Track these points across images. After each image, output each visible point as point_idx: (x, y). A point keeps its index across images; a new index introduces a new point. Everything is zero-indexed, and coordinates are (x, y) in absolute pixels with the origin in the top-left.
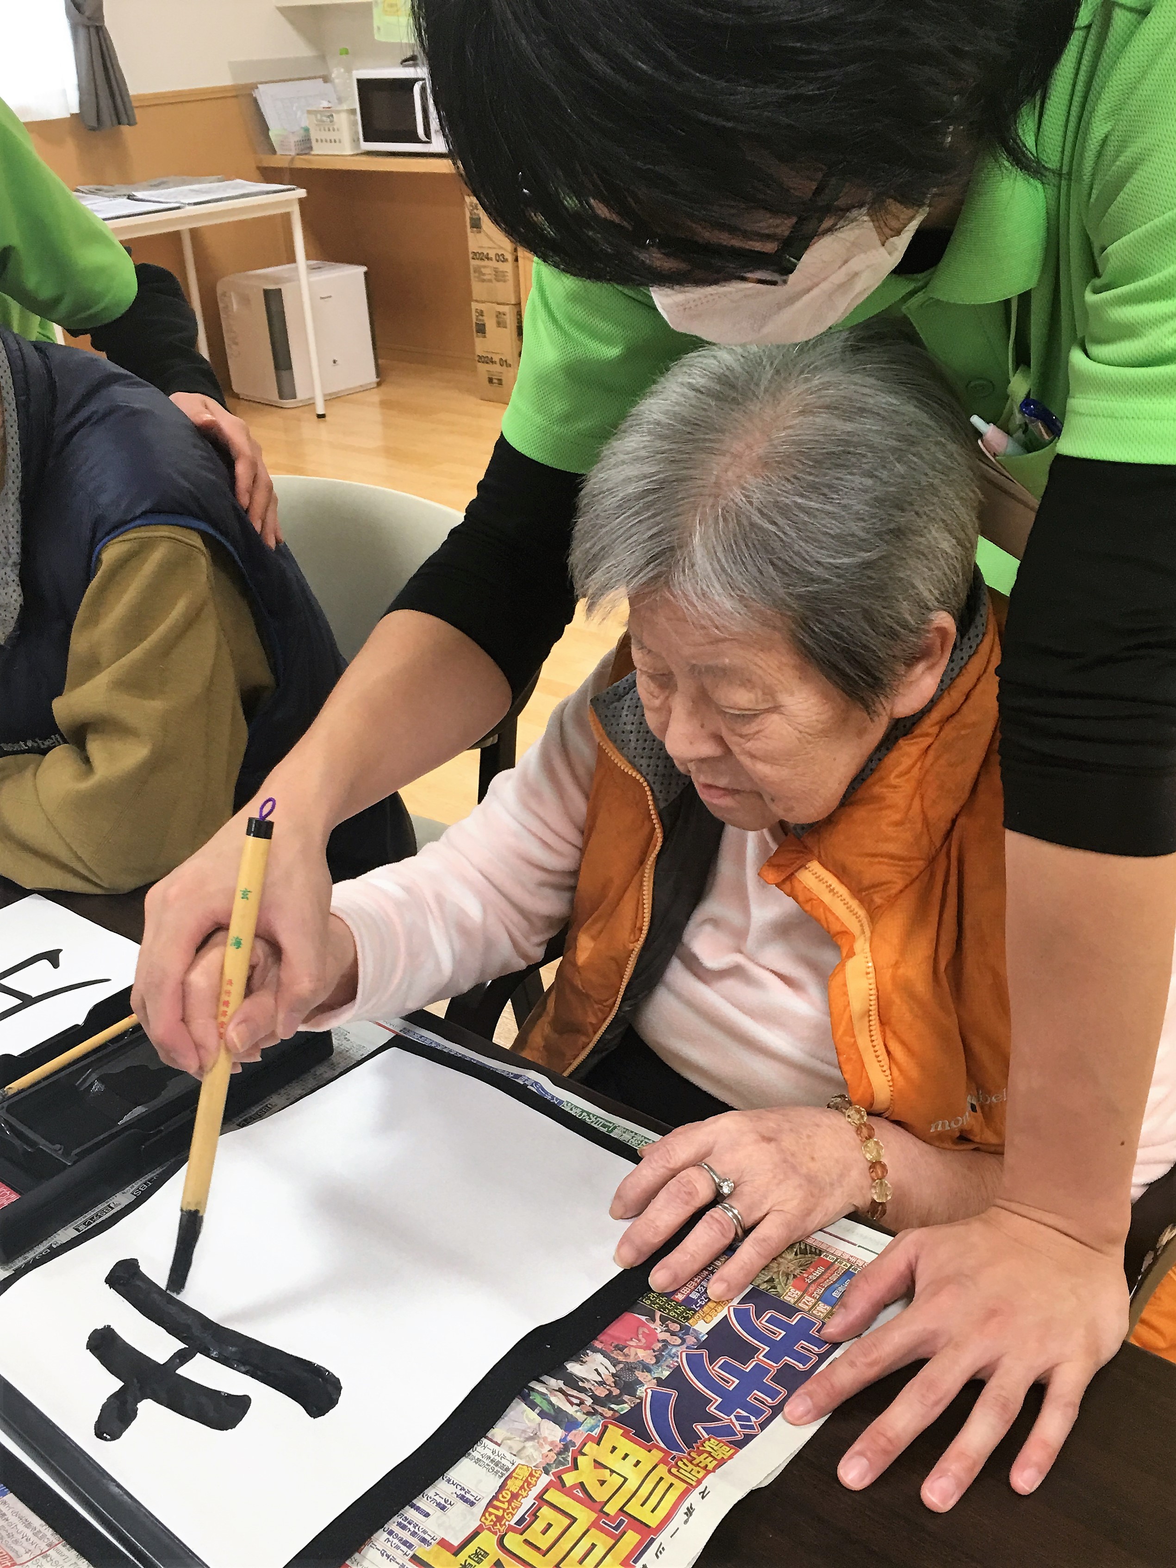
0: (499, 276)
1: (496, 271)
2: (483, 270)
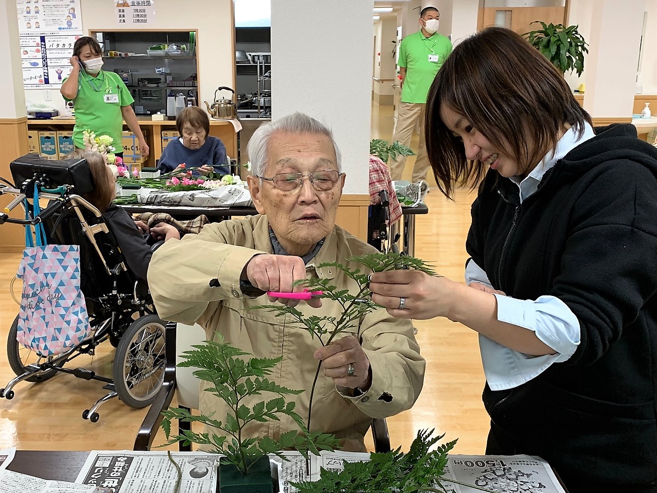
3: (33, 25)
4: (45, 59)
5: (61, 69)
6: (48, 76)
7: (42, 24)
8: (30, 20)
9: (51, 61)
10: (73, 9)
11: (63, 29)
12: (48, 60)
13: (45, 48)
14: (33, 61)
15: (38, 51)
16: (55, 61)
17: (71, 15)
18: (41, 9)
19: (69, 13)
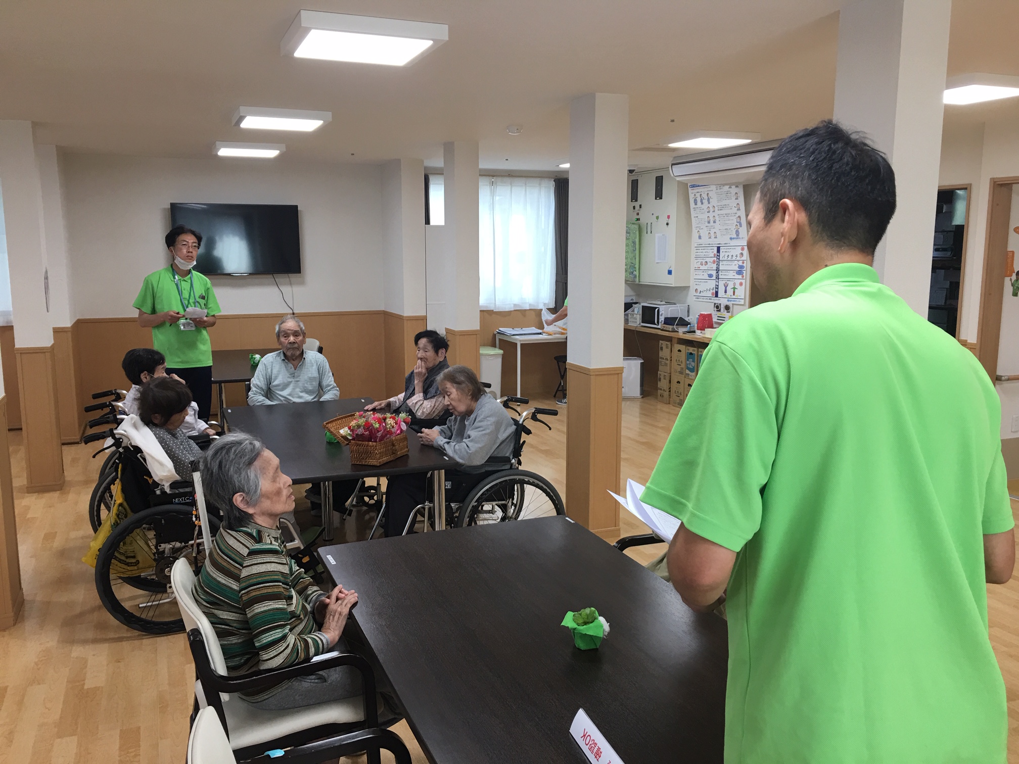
0: (666, 364)
1: (665, 363)
2: (662, 362)
3: (713, 236)
4: (718, 270)
5: (728, 282)
6: (718, 289)
7: (718, 234)
8: (710, 230)
9: (722, 273)
10: (739, 217)
11: (734, 238)
12: (720, 273)
13: (719, 259)
14: (710, 272)
15: (714, 262)
16: (725, 273)
17: (738, 224)
18: (717, 218)
19: (737, 222)
